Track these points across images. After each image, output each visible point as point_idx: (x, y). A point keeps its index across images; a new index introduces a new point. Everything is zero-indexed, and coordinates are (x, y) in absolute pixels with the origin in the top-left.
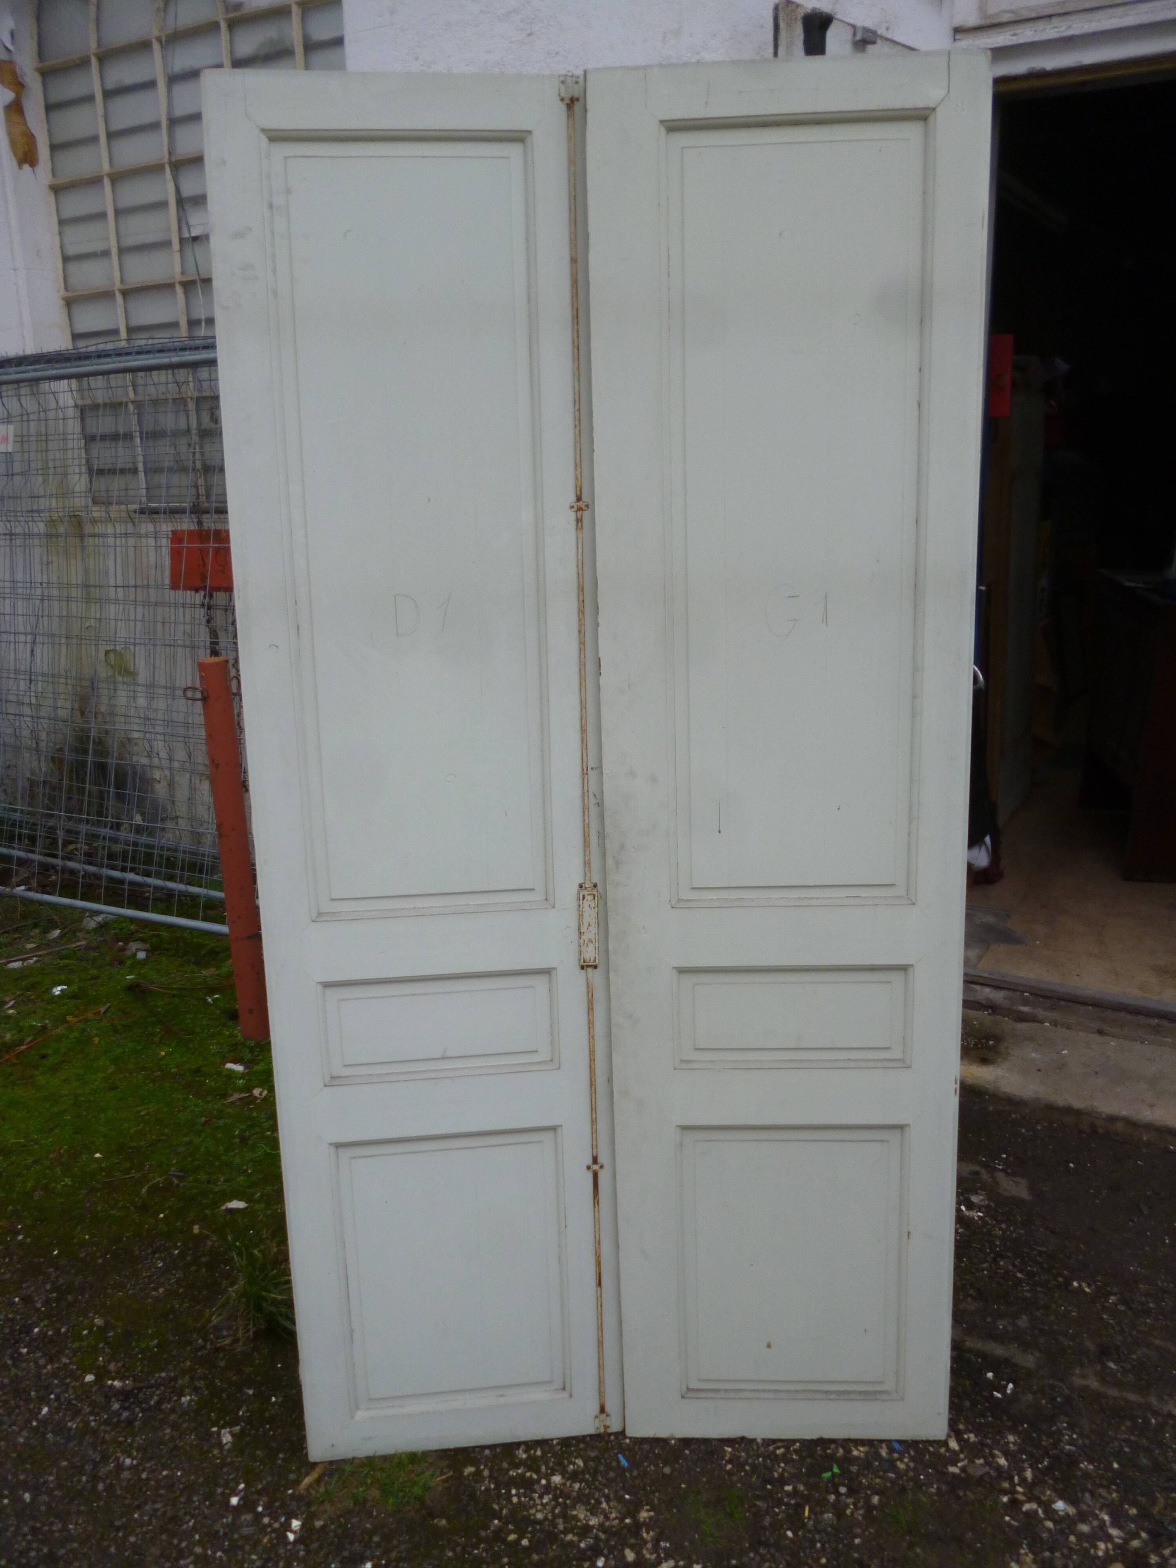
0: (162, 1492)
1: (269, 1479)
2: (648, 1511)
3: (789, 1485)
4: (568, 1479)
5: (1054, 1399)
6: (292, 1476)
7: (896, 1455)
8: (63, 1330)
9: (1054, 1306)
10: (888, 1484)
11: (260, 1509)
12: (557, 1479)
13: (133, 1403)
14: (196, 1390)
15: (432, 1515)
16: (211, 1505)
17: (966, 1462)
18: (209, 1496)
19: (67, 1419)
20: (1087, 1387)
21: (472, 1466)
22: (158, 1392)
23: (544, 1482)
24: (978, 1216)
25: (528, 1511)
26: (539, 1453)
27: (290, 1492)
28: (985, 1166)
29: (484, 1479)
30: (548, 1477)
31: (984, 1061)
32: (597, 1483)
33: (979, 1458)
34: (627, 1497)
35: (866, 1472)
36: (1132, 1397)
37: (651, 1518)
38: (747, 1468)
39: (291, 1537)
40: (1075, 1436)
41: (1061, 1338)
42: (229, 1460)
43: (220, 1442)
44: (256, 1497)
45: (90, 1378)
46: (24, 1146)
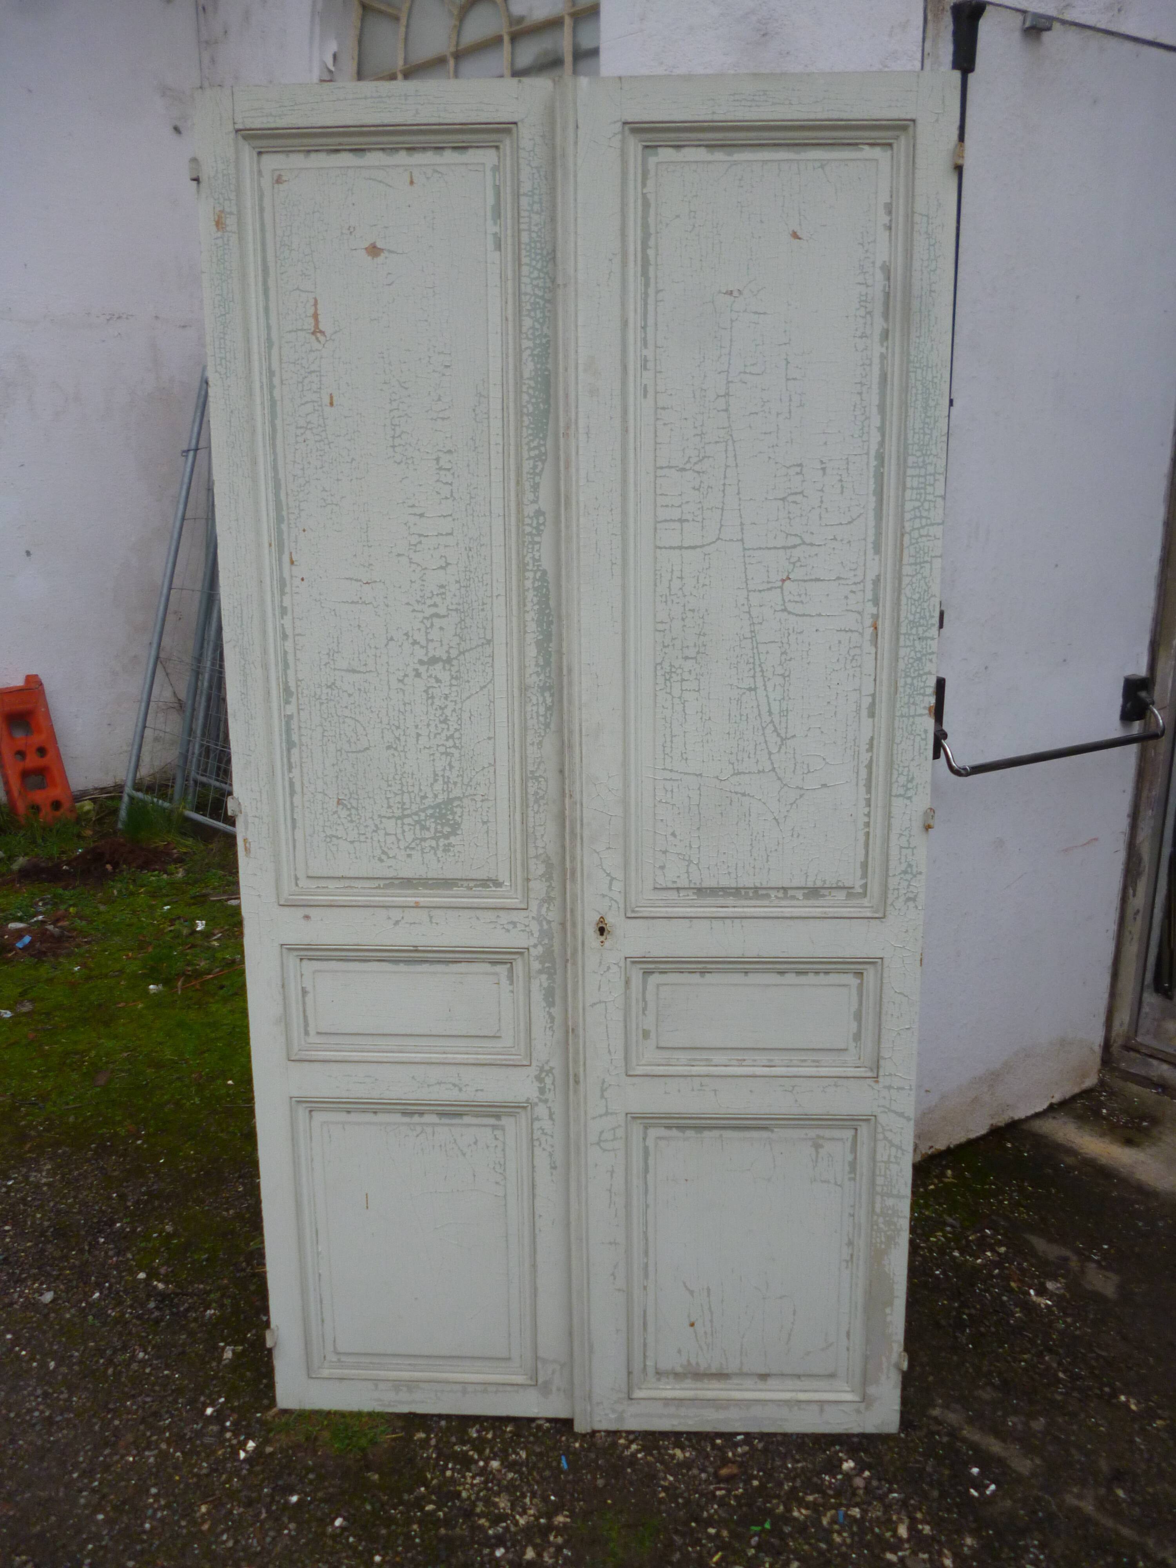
0: (157, 1388)
1: (247, 1399)
2: (567, 1516)
3: (714, 1528)
4: (505, 1468)
5: (1035, 1512)
6: (266, 1402)
7: (836, 1527)
8: (139, 1229)
9: (1083, 1416)
10: (815, 1554)
11: (228, 1424)
12: (495, 1464)
13: (166, 1306)
14: (222, 1306)
15: (368, 1468)
16: (191, 1410)
17: (907, 1553)
18: (192, 1402)
19: (111, 1306)
20: (1078, 1509)
21: (424, 1432)
22: (190, 1301)
23: (481, 1463)
24: (1047, 1305)
25: (455, 1487)
26: (490, 1436)
27: (259, 1415)
28: (1078, 1252)
29: (430, 1446)
30: (487, 1460)
31: (1129, 1142)
32: (530, 1478)
33: (924, 1553)
34: (552, 1498)
35: (797, 1535)
36: (1125, 1531)
37: (565, 1524)
38: (680, 1501)
39: (242, 1455)
40: (1042, 1557)
41: (1073, 1451)
42: (221, 1374)
43: (222, 1356)
44: (228, 1412)
45: (142, 1276)
46: (177, 1063)
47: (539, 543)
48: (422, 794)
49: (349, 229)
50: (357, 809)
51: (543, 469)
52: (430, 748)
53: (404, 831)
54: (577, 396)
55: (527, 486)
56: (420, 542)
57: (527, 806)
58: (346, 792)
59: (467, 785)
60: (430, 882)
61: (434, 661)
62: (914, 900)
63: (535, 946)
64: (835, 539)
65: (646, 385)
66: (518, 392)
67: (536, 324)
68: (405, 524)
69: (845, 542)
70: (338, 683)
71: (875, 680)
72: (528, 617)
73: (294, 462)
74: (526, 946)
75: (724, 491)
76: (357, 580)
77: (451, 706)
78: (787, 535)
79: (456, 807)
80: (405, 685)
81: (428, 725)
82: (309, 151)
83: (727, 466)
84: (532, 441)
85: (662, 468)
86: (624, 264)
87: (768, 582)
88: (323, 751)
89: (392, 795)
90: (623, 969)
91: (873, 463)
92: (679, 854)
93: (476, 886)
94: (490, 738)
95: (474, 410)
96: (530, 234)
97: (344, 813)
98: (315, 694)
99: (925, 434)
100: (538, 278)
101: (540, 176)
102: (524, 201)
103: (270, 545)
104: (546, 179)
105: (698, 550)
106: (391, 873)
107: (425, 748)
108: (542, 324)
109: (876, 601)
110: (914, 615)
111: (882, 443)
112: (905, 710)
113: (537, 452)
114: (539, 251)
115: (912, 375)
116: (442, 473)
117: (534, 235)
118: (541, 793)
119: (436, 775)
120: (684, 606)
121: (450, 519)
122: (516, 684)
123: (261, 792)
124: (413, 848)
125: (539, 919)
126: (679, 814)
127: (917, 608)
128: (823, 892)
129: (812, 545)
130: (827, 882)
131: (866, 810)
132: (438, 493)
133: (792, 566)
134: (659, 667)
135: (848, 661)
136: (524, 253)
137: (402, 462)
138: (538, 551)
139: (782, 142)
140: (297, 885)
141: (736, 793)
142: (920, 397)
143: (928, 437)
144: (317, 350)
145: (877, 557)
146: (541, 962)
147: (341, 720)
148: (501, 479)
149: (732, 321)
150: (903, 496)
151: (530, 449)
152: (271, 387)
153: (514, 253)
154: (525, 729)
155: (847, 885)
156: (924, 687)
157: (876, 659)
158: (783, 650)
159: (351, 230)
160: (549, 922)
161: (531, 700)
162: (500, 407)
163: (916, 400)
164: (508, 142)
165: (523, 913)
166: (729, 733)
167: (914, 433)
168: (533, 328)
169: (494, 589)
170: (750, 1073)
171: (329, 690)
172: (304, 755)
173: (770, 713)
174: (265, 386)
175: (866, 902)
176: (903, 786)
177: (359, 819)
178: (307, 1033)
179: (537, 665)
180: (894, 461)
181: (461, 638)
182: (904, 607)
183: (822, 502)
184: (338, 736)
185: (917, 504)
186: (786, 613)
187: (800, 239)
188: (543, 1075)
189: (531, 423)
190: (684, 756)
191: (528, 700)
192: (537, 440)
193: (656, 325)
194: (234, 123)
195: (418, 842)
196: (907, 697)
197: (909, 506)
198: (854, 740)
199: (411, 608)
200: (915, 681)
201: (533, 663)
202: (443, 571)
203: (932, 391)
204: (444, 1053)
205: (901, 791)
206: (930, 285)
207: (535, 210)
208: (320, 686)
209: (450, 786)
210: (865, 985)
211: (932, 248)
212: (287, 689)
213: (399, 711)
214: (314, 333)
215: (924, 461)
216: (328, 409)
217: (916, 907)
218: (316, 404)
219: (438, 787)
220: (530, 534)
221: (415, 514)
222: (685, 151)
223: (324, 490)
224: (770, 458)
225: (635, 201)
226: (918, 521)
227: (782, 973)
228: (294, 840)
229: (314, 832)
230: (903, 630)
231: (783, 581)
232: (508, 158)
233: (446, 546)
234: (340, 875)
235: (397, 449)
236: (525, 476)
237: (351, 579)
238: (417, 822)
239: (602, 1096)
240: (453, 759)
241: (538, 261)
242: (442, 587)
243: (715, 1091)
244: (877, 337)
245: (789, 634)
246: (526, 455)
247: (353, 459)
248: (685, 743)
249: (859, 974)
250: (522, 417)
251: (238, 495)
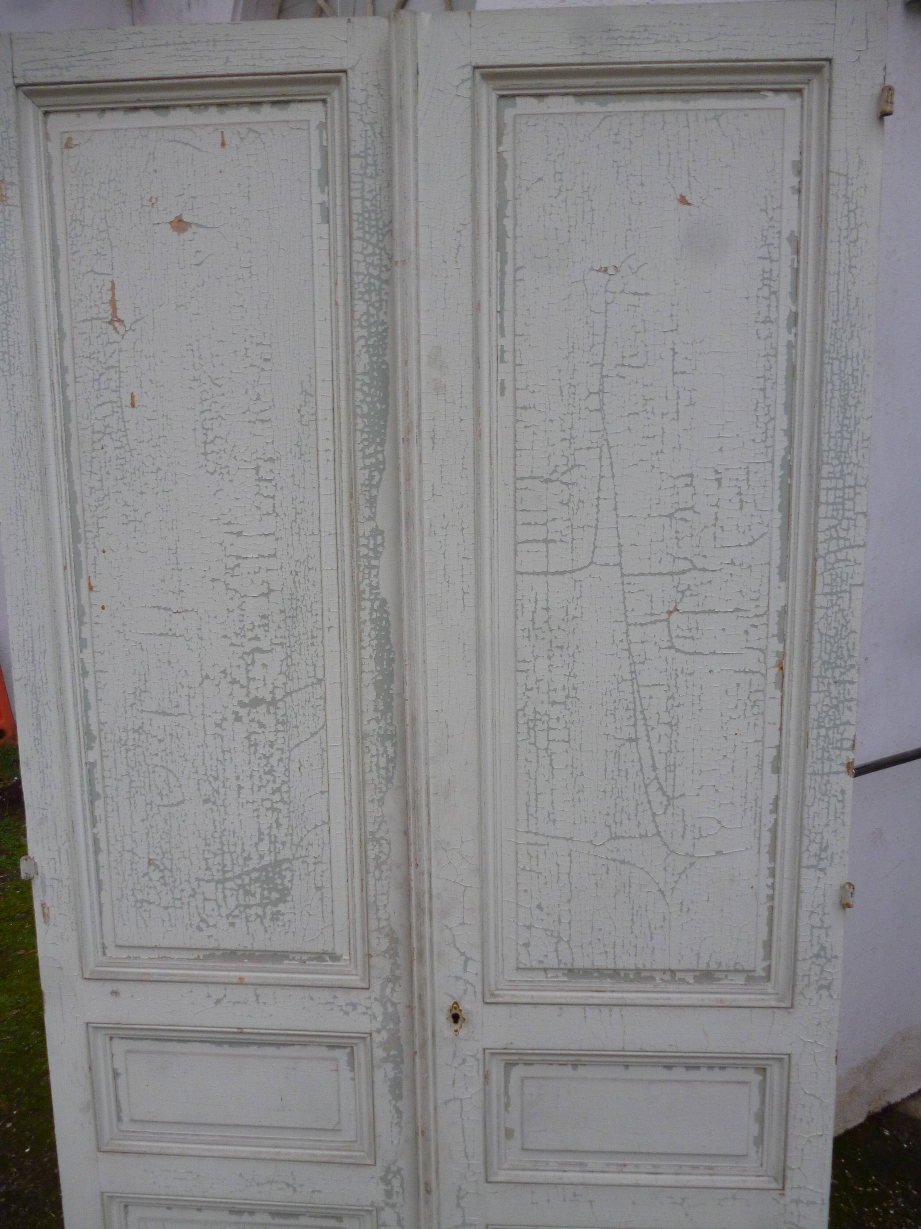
47: (378, 567)
48: (246, 854)
49: (150, 200)
50: (171, 871)
51: (380, 480)
52: (253, 802)
53: (225, 897)
54: (419, 394)
55: (362, 500)
56: (238, 565)
57: (367, 872)
58: (158, 850)
59: (298, 845)
60: (257, 954)
61: (256, 702)
62: (828, 987)
63: (378, 1031)
64: (733, 563)
65: (503, 380)
66: (351, 390)
67: (371, 309)
68: (221, 544)
69: (744, 567)
70: (147, 728)
71: (781, 729)
72: (366, 653)
73: (91, 472)
74: (368, 1031)
75: (597, 506)
76: (165, 609)
77: (277, 755)
78: (675, 558)
79: (286, 869)
80: (223, 730)
81: (251, 776)
82: (103, 110)
83: (602, 477)
84: (367, 447)
85: (522, 479)
86: (476, 236)
87: (652, 614)
88: (131, 804)
89: (211, 855)
90: (481, 1063)
91: (779, 472)
92: (545, 930)
93: (310, 959)
94: (322, 792)
95: (299, 411)
96: (363, 203)
97: (156, 875)
98: (121, 739)
99: (843, 438)
100: (373, 254)
101: (374, 133)
102: (356, 163)
103: (65, 568)
104: (382, 137)
105: (567, 576)
106: (212, 944)
107: (248, 802)
108: (378, 310)
109: (782, 637)
110: (830, 654)
111: (789, 449)
112: (818, 767)
113: (373, 460)
114: (373, 223)
115: (828, 368)
116: (263, 484)
117: (367, 204)
118: (383, 857)
119: (261, 833)
120: (551, 642)
121: (273, 538)
122: (352, 730)
123: (59, 851)
124: (236, 916)
125: (383, 1000)
126: (546, 883)
127: (832, 646)
128: (717, 975)
129: (705, 570)
130: (724, 965)
131: (770, 881)
132: (258, 508)
133: (680, 595)
134: (521, 714)
135: (748, 708)
136: (355, 225)
137: (215, 471)
138: (376, 576)
139: (668, 88)
140: (104, 954)
141: (614, 860)
142: (837, 394)
143: (846, 442)
144: (115, 342)
145: (783, 585)
146: (385, 1049)
147: (151, 770)
148: (333, 492)
149: (607, 303)
150: (816, 512)
151: (364, 457)
152: (64, 386)
153: (344, 225)
154: (363, 784)
155: (746, 968)
156: (842, 739)
157: (782, 704)
158: (670, 694)
159: (153, 202)
160: (394, 1004)
161: (369, 751)
162: (330, 407)
163: (833, 397)
164: (336, 94)
165: (366, 994)
166: (604, 791)
167: (830, 437)
168: (367, 313)
169: (326, 620)
170: (631, 1182)
171: (136, 735)
172: (110, 808)
173: (655, 769)
174: (56, 385)
175: (769, 987)
176: (815, 855)
177: (174, 882)
178: (119, 1119)
179: (376, 710)
180: (804, 472)
181: (288, 677)
182: (817, 645)
183: (716, 519)
184: (147, 787)
185: (834, 522)
186: (673, 651)
187: (689, 204)
188: (390, 1176)
189: (366, 426)
190: (552, 817)
191: (366, 750)
192: (374, 446)
193: (515, 308)
194: (14, 77)
195: (242, 909)
196: (820, 752)
197: (823, 524)
198: (756, 800)
199: (228, 642)
200: (830, 733)
201: (371, 707)
202: (264, 599)
203: (852, 386)
204: (276, 1147)
205: (813, 861)
206: (850, 259)
207: (369, 174)
208: (125, 730)
209: (278, 846)
210: (768, 1082)
211: (852, 215)
212: (88, 732)
213: (217, 760)
214: (110, 323)
215: (842, 471)
216: (129, 411)
217: (831, 996)
218: (115, 405)
219: (264, 847)
220: (366, 556)
221: (232, 533)
222: (550, 100)
223: (126, 505)
224: (653, 467)
225: (489, 161)
226: (834, 542)
227: (669, 1067)
228: (100, 905)
229: (123, 896)
230: (816, 672)
231: (670, 613)
232: (337, 114)
233: (268, 570)
234: (153, 945)
235: (209, 457)
236: (359, 488)
237: (159, 608)
238: (240, 886)
239: (458, 1205)
240: (281, 816)
241: (372, 235)
242: (264, 617)
243: (591, 1202)
244: (783, 323)
245: (677, 676)
246: (360, 464)
247: (159, 469)
248: (552, 802)
249: (762, 1070)
250: (355, 418)
251: (26, 511)
